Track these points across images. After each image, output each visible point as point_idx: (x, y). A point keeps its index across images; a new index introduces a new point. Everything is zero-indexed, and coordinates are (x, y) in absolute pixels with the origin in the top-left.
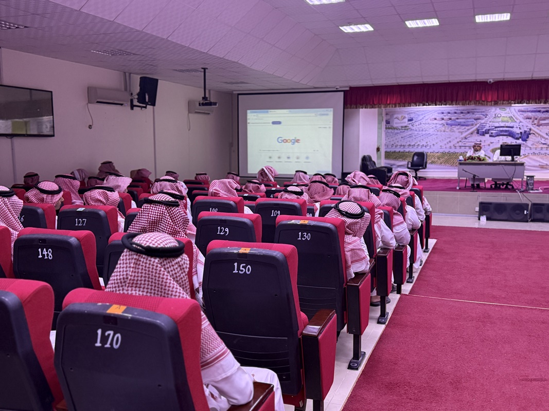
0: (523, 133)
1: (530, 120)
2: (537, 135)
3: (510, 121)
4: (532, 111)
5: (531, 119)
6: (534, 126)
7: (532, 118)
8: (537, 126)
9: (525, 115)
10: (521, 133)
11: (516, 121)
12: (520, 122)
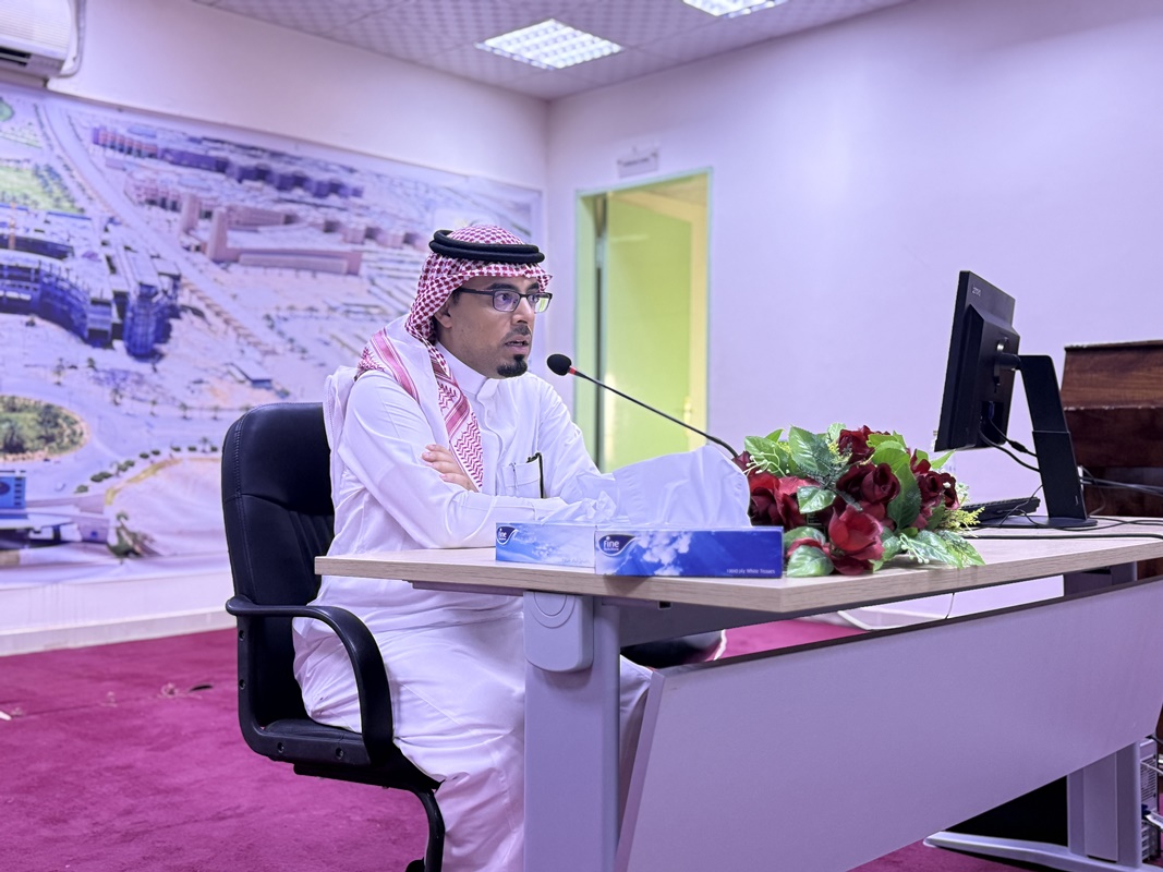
0: (133, 298)
1: (170, 215)
2: (217, 322)
3: (46, 204)
4: (181, 159)
5: (175, 207)
6: (198, 257)
7: (185, 206)
8: (217, 261)
9: (140, 175)
10: (121, 298)
11: (82, 210)
12: (111, 220)
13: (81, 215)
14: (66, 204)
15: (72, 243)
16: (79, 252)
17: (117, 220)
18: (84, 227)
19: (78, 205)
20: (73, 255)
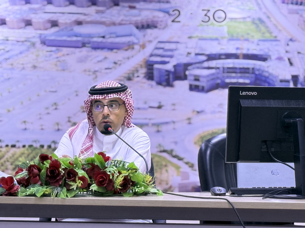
0: (302, 78)
3: (257, 36)
10: (295, 78)
11: (276, 37)
12: (291, 40)
13: (276, 39)
14: (267, 35)
15: (270, 53)
16: (273, 57)
17: (294, 39)
18: (276, 45)
19: (274, 35)
20: (271, 58)
